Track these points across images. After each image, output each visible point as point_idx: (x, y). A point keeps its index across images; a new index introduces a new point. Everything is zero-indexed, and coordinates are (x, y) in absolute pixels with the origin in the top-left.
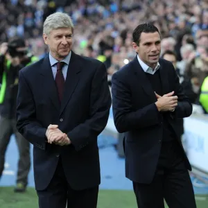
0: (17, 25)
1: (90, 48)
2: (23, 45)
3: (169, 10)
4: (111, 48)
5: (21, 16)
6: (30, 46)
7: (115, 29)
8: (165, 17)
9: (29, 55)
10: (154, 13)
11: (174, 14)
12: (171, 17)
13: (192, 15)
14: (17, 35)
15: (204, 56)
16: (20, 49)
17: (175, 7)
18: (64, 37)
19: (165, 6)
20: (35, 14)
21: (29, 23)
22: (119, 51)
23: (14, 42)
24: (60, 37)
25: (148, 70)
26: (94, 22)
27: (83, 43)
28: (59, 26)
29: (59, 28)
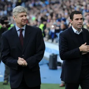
0: (4, 10)
1: (37, 20)
2: (7, 19)
3: (72, 3)
4: (46, 21)
5: (6, 6)
6: (10, 20)
7: (48, 12)
8: (70, 7)
9: (9, 24)
10: (65, 5)
11: (74, 5)
12: (72, 7)
13: (82, 6)
14: (4, 15)
15: (87, 24)
16: (5, 21)
17: (75, 2)
18: (24, 16)
19: (70, 2)
20: (12, 5)
21: (9, 9)
22: (50, 22)
23: (3, 18)
24: (22, 16)
25: (76, 32)
26: (38, 9)
27: (34, 18)
28: (21, 11)
29: (22, 12)
